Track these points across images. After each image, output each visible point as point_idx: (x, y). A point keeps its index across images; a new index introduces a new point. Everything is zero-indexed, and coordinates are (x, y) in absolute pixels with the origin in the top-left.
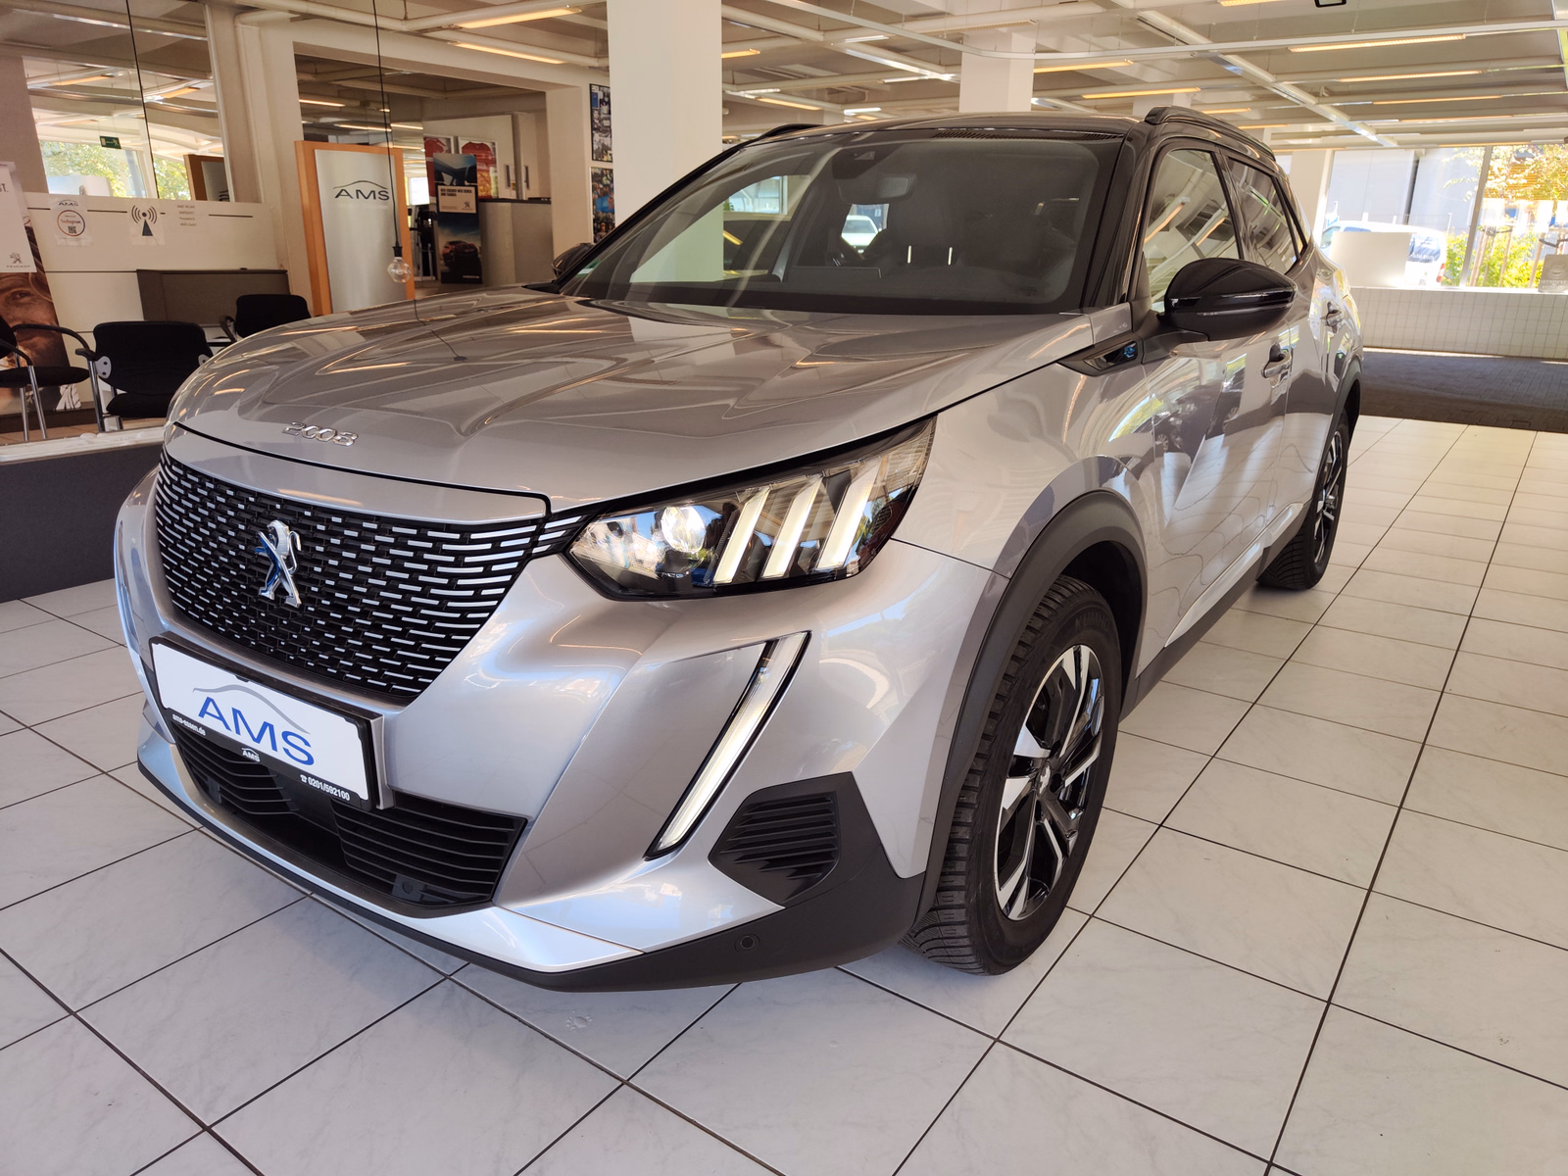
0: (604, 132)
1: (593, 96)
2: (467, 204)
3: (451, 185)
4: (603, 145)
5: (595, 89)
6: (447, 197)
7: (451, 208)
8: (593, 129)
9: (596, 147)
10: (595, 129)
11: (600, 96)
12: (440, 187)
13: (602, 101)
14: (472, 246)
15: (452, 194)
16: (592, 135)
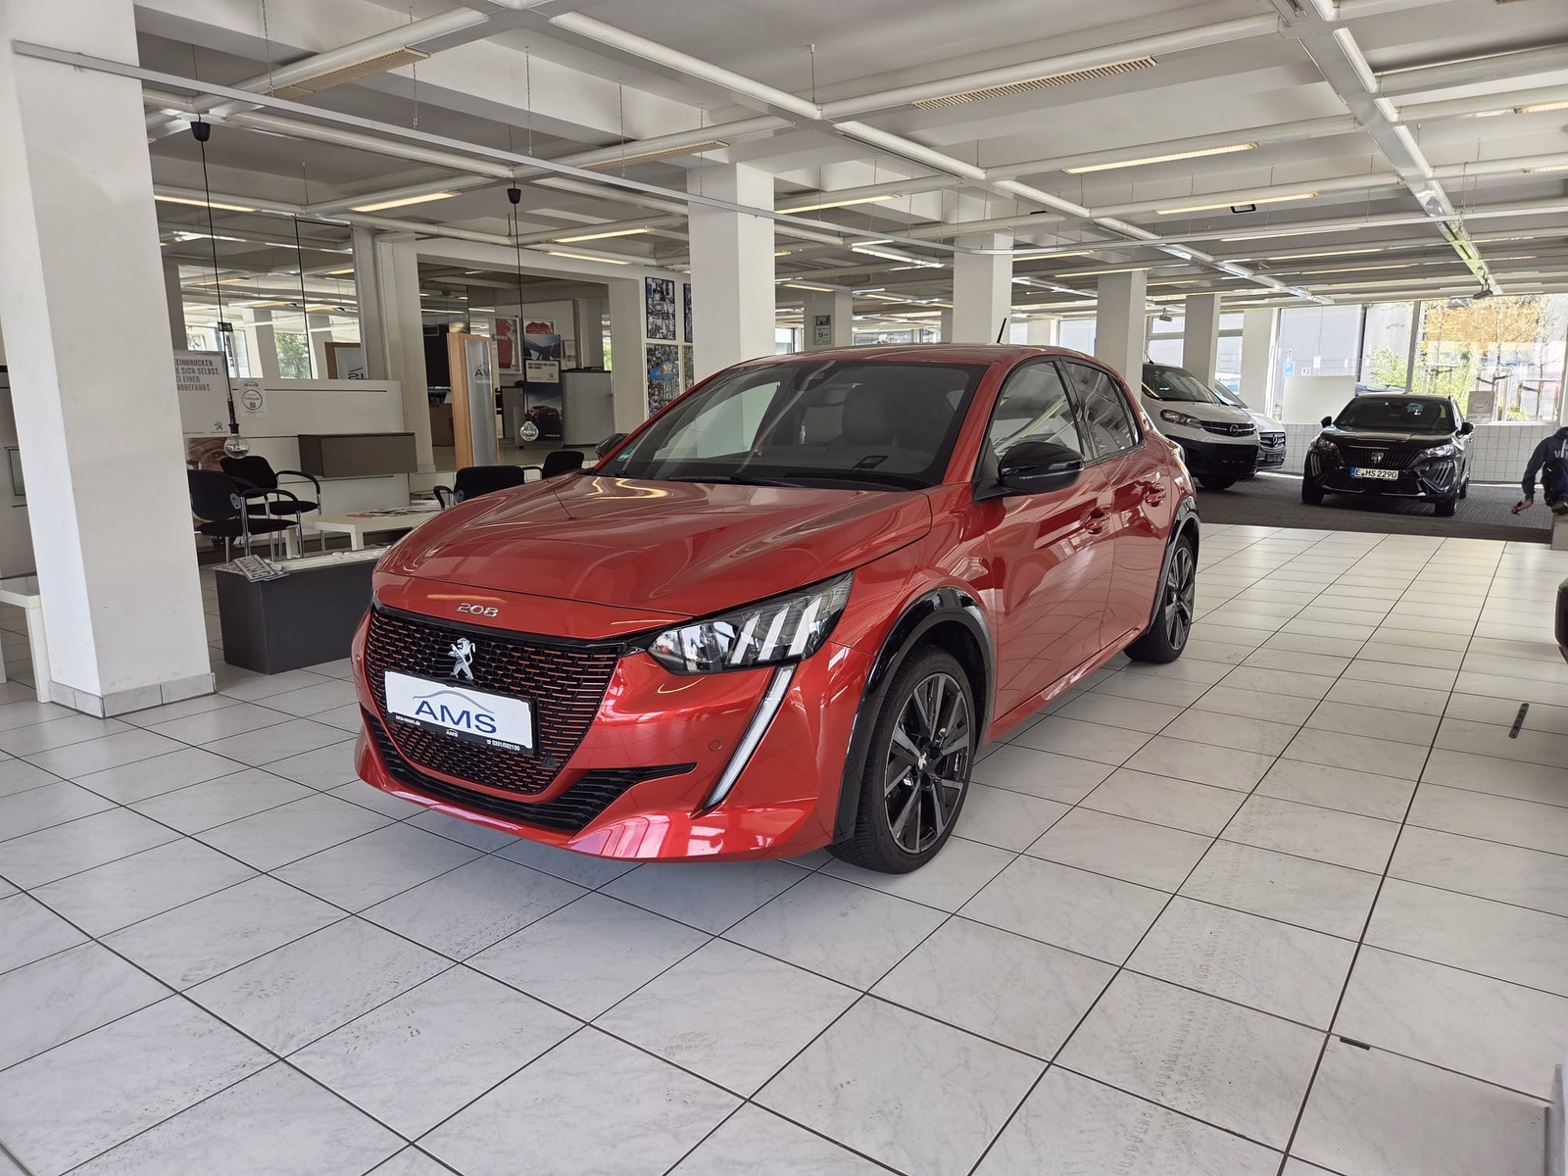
0: (657, 315)
1: (647, 286)
2: (551, 376)
3: (538, 359)
4: (656, 325)
5: (649, 281)
6: (534, 370)
7: (537, 378)
8: (647, 313)
9: (650, 327)
10: (652, 313)
11: (654, 286)
12: (527, 362)
13: (655, 291)
14: (555, 410)
15: (538, 367)
16: (647, 318)
